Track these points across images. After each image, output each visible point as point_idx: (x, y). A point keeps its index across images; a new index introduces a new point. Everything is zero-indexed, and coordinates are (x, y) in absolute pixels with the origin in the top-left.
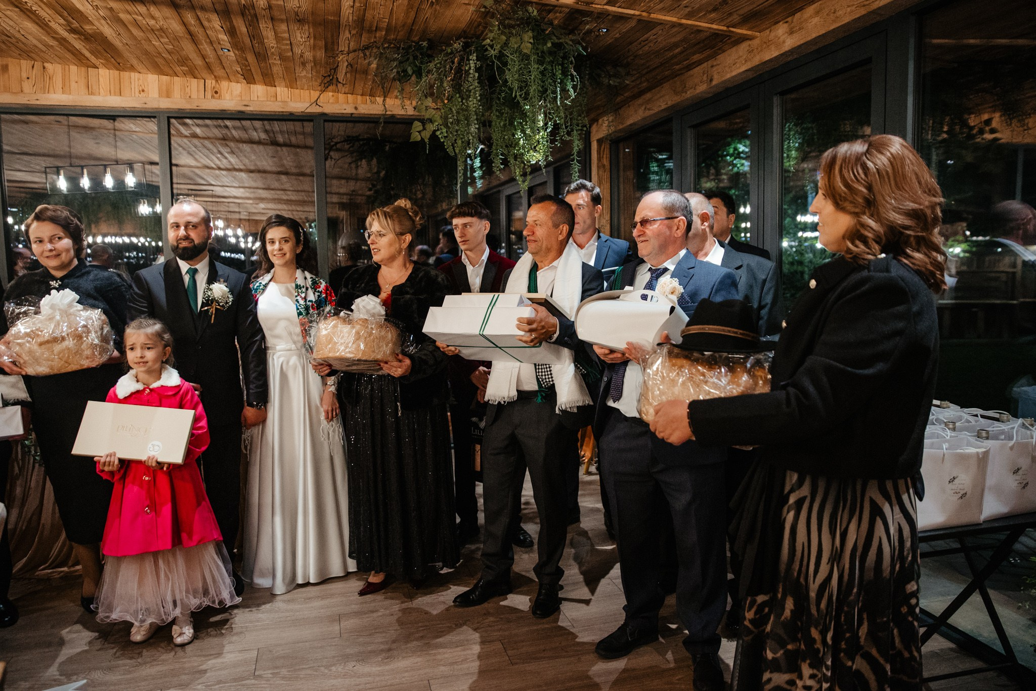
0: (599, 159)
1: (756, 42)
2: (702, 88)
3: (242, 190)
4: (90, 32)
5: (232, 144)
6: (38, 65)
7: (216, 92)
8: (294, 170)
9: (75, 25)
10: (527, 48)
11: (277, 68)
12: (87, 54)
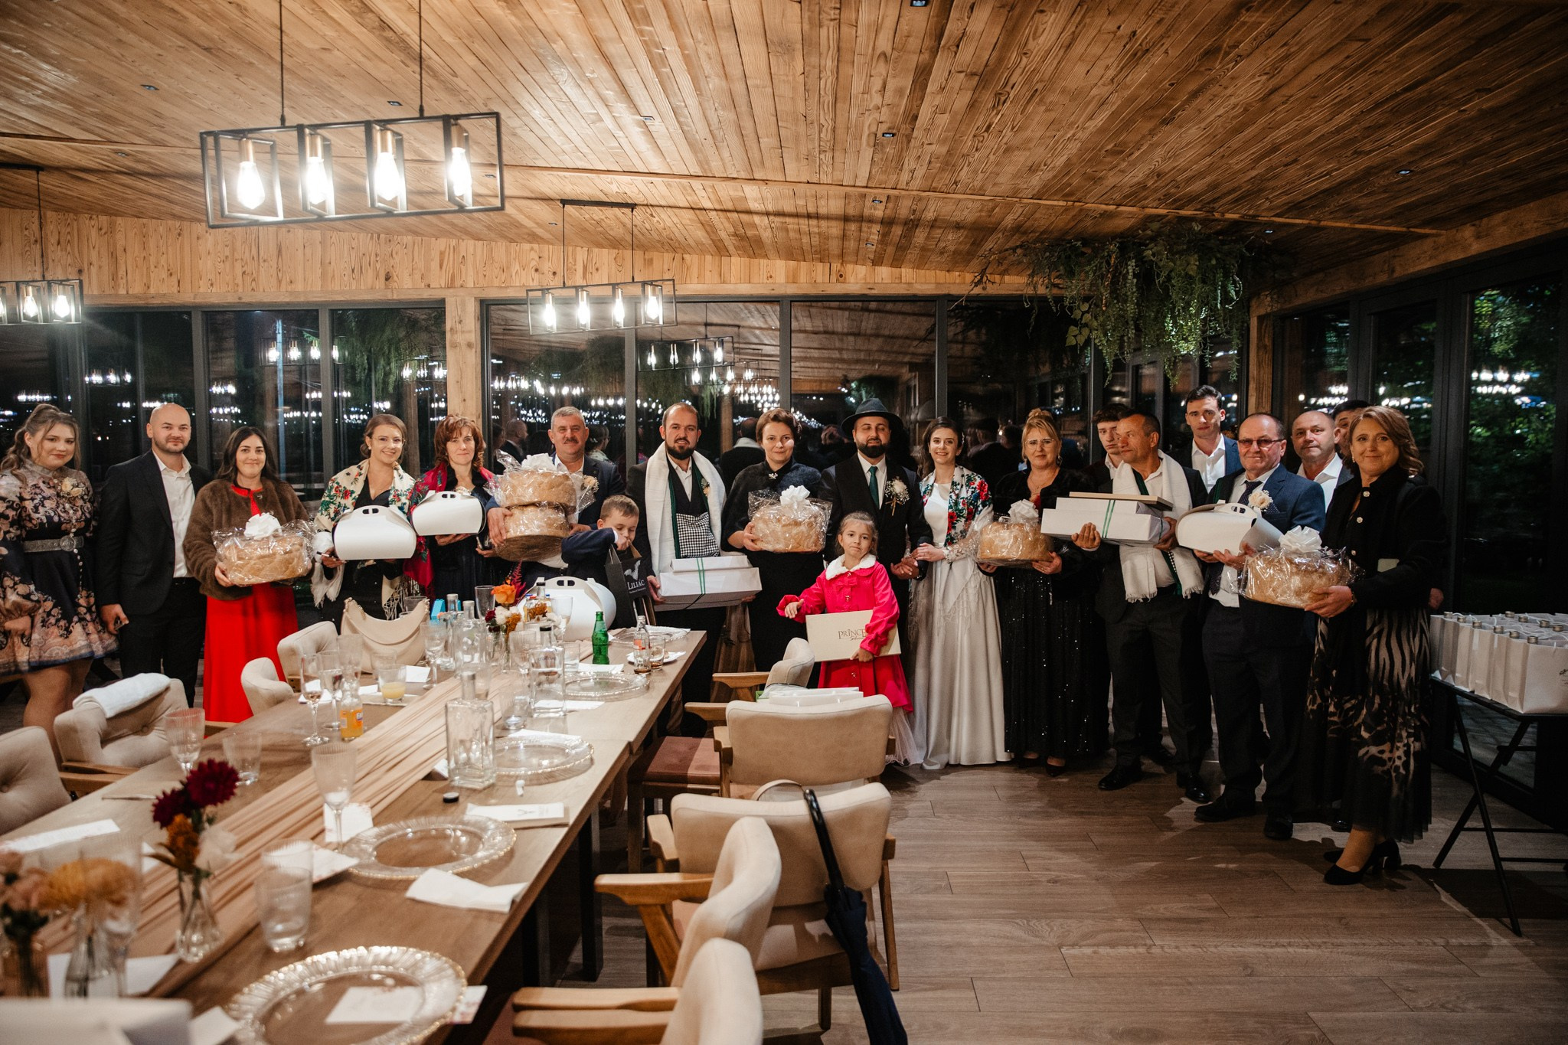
0: (1260, 338)
1: (1442, 240)
2: (1382, 278)
6: (678, 256)
7: (841, 276)
10: (1192, 270)
11: (913, 254)
12: (731, 248)
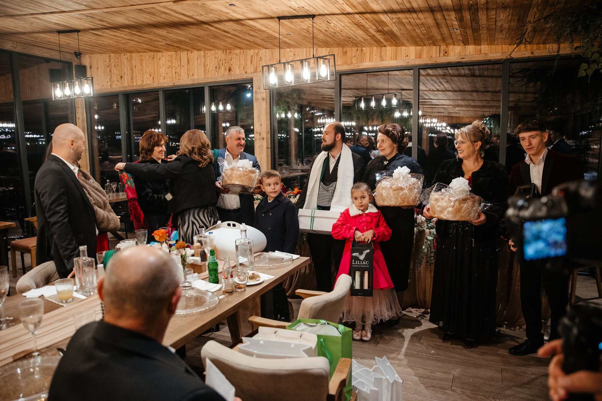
3: (448, 101)
4: (386, 30)
5: (448, 78)
6: (359, 49)
7: (446, 53)
8: (482, 89)
9: (380, 28)
11: (484, 33)
12: (382, 41)
